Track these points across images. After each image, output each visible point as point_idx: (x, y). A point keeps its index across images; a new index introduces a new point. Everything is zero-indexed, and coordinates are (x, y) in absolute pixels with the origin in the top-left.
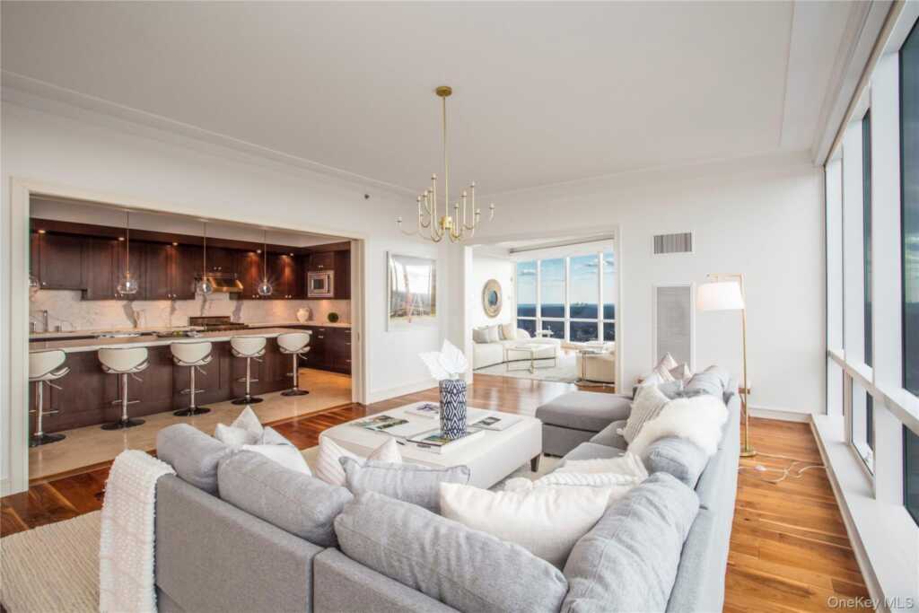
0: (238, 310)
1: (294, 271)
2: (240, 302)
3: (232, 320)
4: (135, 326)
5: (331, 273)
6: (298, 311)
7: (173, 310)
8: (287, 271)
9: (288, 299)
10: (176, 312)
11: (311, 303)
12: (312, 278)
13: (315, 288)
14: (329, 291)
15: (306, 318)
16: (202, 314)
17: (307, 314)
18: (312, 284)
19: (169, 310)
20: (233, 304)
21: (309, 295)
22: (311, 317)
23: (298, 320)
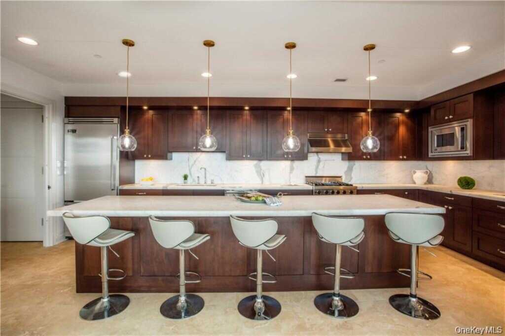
0: (350, 169)
1: (411, 130)
2: (352, 163)
3: (344, 180)
4: (262, 183)
5: (469, 124)
6: (415, 172)
7: (292, 169)
8: (402, 130)
9: (403, 159)
10: (295, 171)
11: (429, 164)
12: (434, 133)
13: (438, 146)
14: (462, 148)
15: (425, 180)
16: (316, 173)
17: (426, 176)
18: (433, 141)
19: (288, 169)
20: (346, 164)
21: (430, 155)
22: (430, 181)
23: (415, 183)
